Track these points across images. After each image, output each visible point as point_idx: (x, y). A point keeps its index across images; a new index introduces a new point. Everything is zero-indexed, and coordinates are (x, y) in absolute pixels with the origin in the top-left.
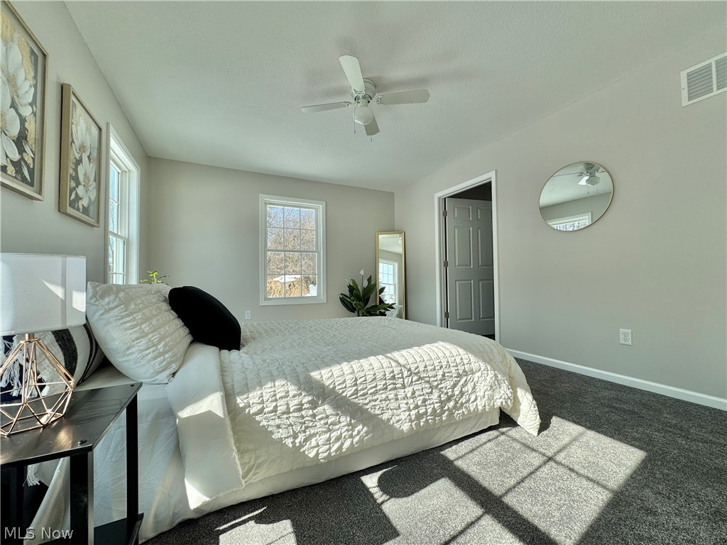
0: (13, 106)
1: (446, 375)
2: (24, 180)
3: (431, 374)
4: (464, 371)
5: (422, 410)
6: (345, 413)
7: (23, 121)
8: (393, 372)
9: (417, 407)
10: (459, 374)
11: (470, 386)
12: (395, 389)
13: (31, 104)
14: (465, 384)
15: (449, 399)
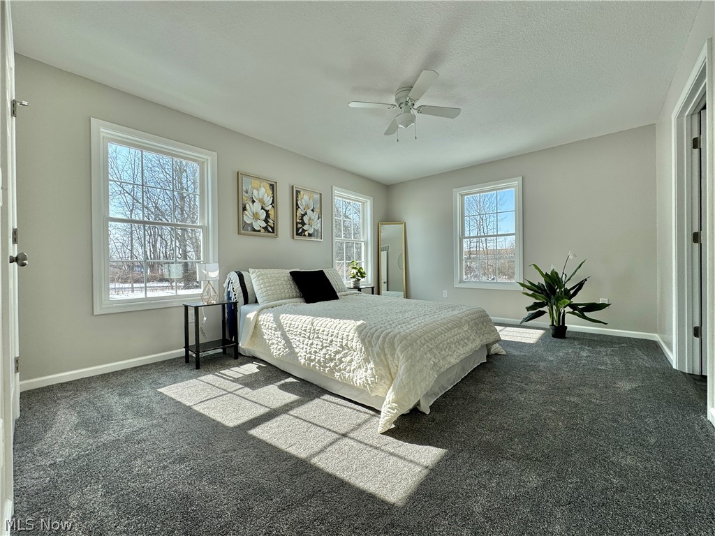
0: (262, 208)
1: (334, 342)
2: (269, 232)
3: (325, 337)
4: (346, 345)
5: (313, 357)
6: (284, 339)
7: (267, 212)
8: (306, 327)
9: (310, 353)
10: (341, 345)
11: (349, 358)
12: (304, 337)
13: (271, 204)
14: (345, 356)
15: (331, 360)
